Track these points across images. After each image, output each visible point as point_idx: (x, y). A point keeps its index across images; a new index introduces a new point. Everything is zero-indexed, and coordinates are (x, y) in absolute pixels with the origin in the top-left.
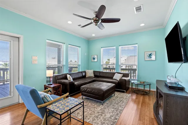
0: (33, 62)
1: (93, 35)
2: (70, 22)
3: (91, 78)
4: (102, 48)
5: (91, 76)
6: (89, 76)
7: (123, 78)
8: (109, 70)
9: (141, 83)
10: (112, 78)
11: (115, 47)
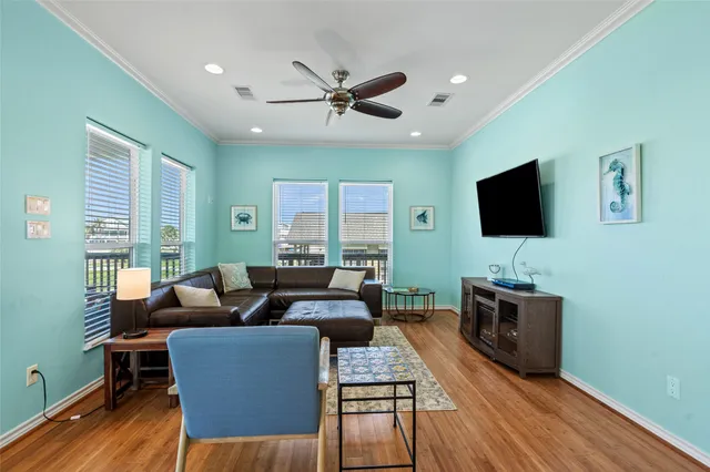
0: (30, 230)
1: (256, 130)
2: (214, 69)
3: (243, 293)
4: (275, 180)
5: (242, 286)
6: (237, 288)
7: (367, 282)
8: (303, 262)
9: (411, 291)
10: (325, 286)
11: (326, 184)
